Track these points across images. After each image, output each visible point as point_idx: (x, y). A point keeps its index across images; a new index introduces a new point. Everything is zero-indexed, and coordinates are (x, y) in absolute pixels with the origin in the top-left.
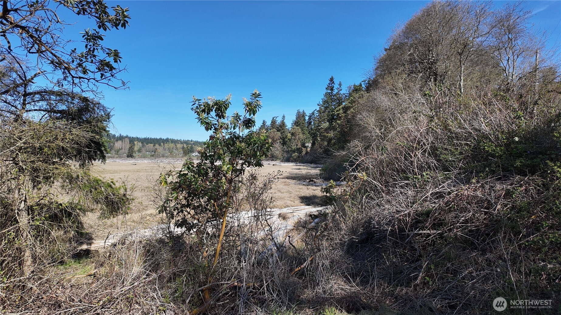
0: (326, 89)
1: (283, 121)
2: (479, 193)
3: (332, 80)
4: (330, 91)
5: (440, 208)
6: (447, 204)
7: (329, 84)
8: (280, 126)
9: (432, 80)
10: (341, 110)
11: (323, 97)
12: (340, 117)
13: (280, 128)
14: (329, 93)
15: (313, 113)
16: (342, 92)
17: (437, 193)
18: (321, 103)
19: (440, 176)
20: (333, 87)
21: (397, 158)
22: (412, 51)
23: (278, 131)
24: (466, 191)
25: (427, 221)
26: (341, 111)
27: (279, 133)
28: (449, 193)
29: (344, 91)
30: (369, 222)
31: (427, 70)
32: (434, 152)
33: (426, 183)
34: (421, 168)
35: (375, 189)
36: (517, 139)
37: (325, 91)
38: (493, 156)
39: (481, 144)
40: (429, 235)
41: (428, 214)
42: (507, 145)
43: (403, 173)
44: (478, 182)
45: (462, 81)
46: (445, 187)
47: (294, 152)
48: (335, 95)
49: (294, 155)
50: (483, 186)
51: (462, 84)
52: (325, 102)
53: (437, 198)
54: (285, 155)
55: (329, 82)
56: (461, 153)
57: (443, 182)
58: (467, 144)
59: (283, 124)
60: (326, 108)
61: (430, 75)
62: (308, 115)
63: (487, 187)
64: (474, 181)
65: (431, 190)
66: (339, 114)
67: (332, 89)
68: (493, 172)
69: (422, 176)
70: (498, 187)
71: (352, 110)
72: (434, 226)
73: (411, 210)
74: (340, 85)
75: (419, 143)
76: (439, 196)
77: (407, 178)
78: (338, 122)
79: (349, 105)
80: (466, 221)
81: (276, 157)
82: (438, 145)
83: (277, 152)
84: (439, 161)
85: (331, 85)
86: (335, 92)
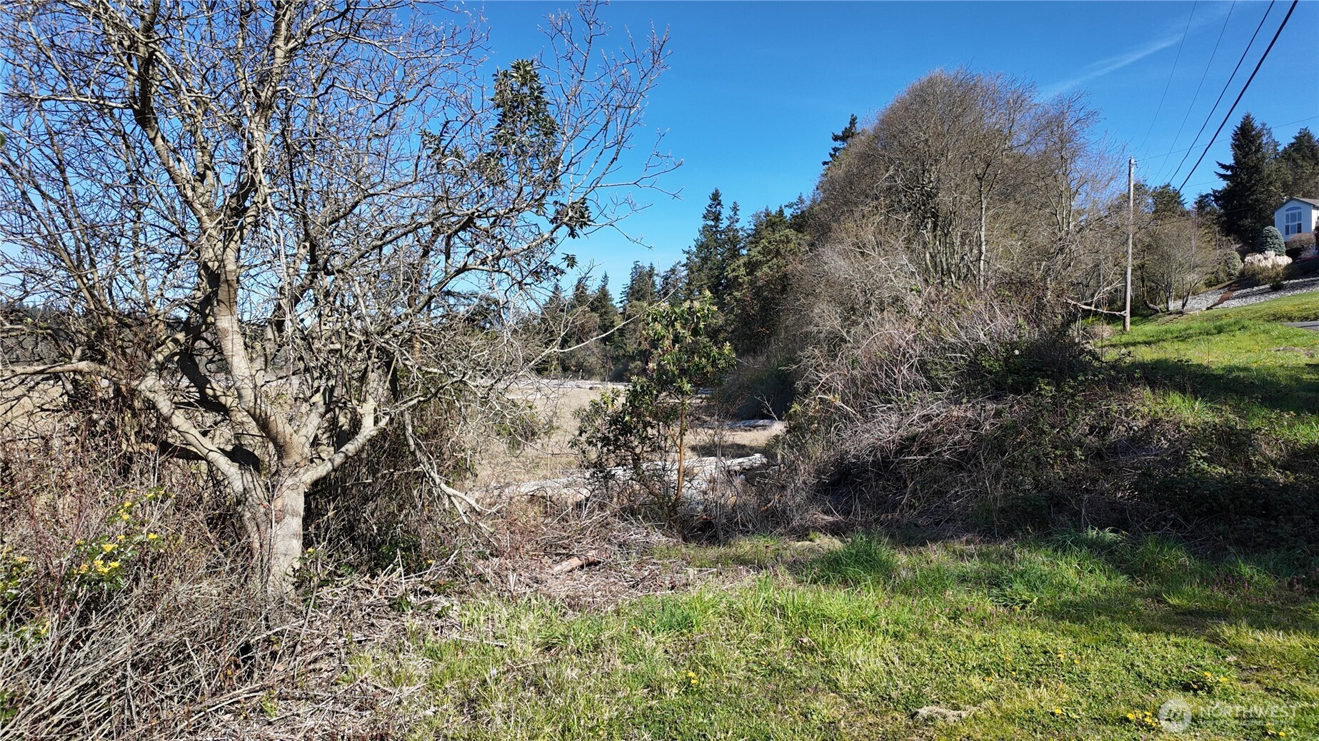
0: (705, 217)
1: (604, 287)
2: (969, 414)
3: (716, 197)
4: (713, 223)
5: (928, 431)
6: (935, 426)
7: (710, 206)
8: (599, 300)
9: (929, 226)
10: (742, 269)
11: (697, 236)
12: (740, 284)
13: (596, 303)
14: (711, 226)
15: (673, 271)
16: (738, 226)
17: (924, 416)
18: (694, 249)
19: (928, 396)
20: (720, 213)
21: (876, 375)
22: (891, 172)
23: (593, 310)
24: (956, 412)
25: (913, 445)
26: (742, 271)
27: (597, 315)
28: (938, 415)
29: (745, 223)
30: (842, 458)
31: (919, 208)
32: (923, 367)
33: (912, 405)
34: (907, 388)
35: (846, 416)
36: (1017, 352)
37: (701, 223)
38: (990, 372)
39: (979, 357)
40: (915, 460)
41: (913, 438)
42: (1006, 360)
43: (884, 395)
44: (969, 402)
45: (983, 229)
46: (934, 409)
47: (632, 358)
48: (723, 232)
49: (633, 366)
50: (973, 406)
51: (983, 234)
52: (701, 247)
53: (925, 422)
54: (610, 365)
55: (710, 202)
56: (956, 369)
57: (933, 403)
58: (963, 358)
59: (604, 295)
60: (705, 260)
61: (924, 218)
62: (662, 274)
63: (979, 406)
64: (964, 400)
65: (918, 413)
66: (737, 277)
67: (717, 218)
68: (984, 391)
69: (908, 397)
70: (989, 406)
71: (765, 269)
72: (921, 451)
73: (896, 436)
74: (735, 209)
75: (904, 355)
76: (927, 418)
77: (889, 402)
78: (736, 293)
79: (760, 257)
80: (955, 444)
81: (589, 371)
82: (928, 357)
83: (592, 360)
84: (929, 378)
85: (714, 210)
86: (724, 224)
